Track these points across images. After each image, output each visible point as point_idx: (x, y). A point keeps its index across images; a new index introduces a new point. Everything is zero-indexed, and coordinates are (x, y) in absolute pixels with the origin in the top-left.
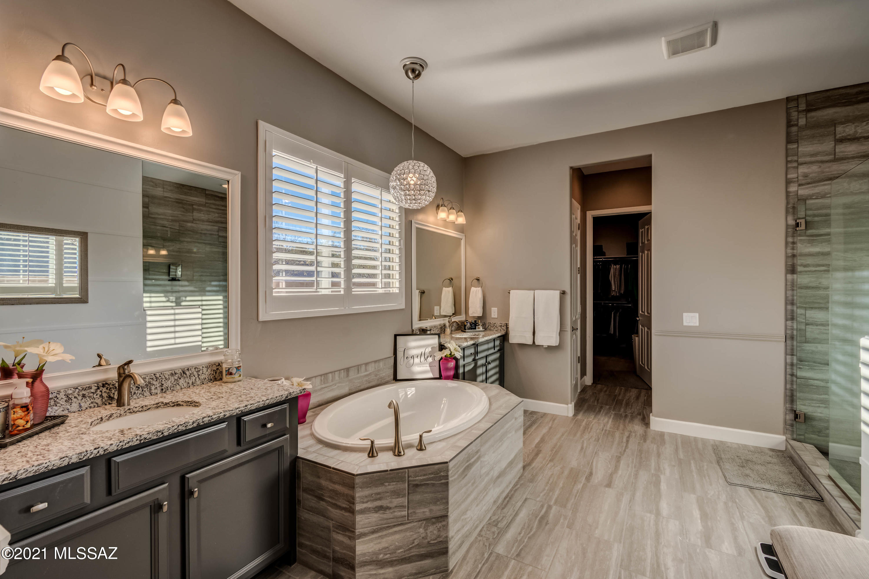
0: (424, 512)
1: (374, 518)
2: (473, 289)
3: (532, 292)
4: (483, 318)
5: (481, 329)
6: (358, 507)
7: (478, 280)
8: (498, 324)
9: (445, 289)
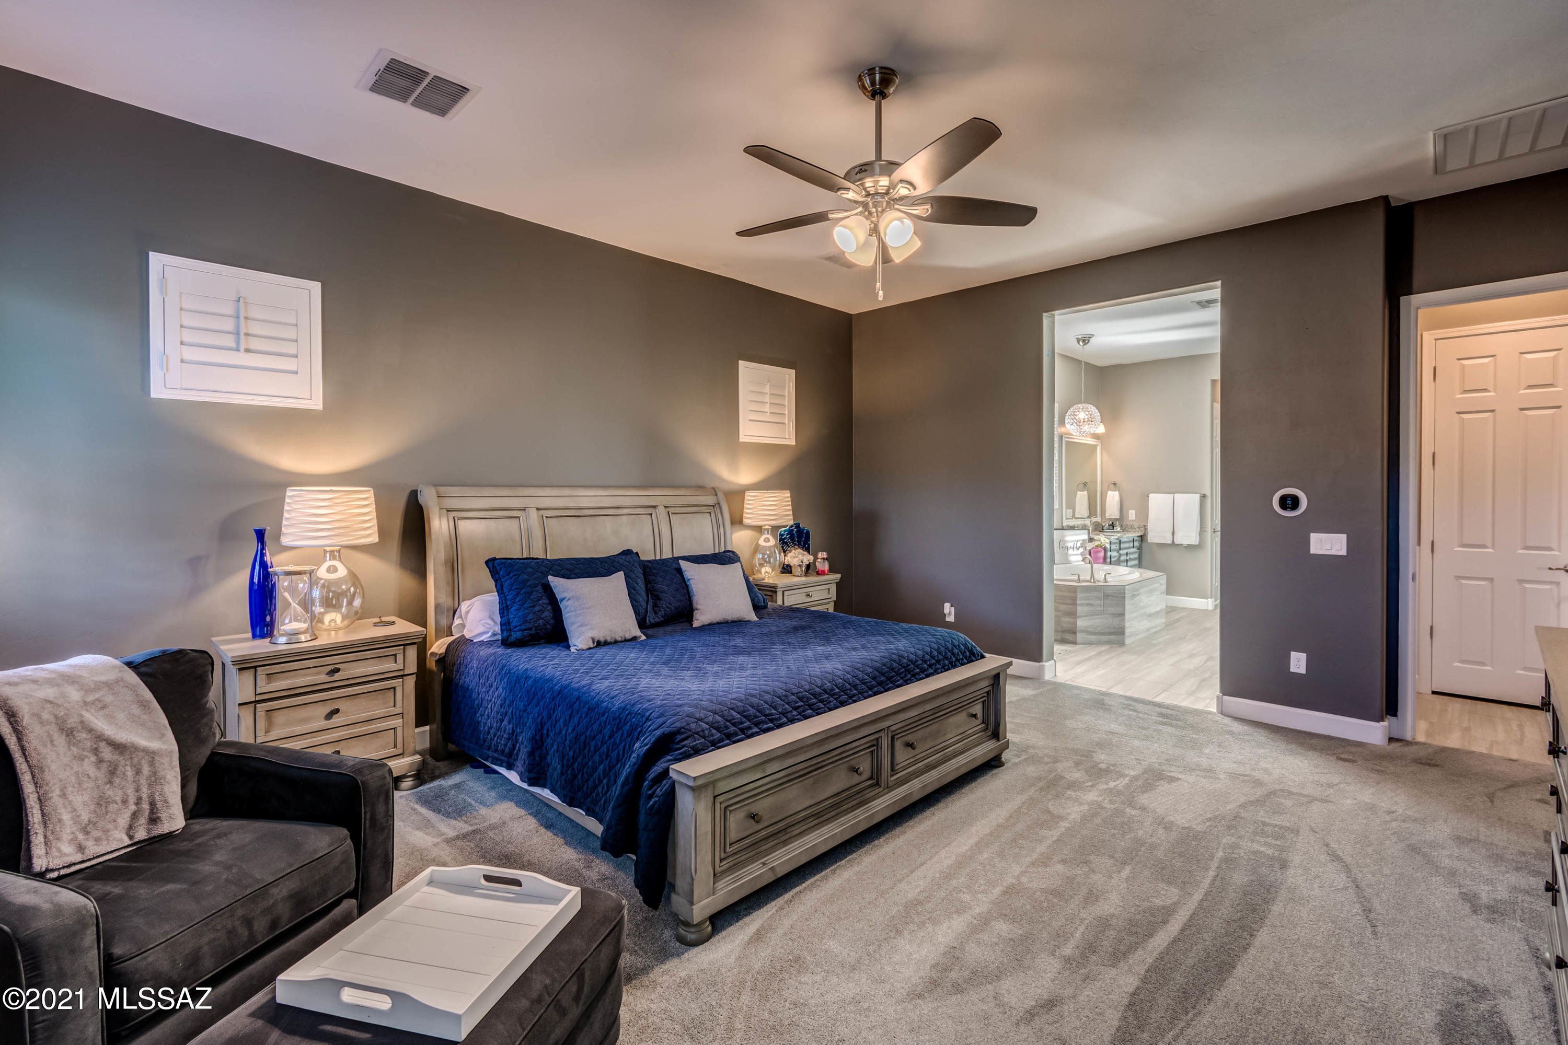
0: (1112, 610)
1: (1086, 609)
2: (1110, 493)
3: (1172, 495)
4: (1121, 519)
5: (1119, 529)
6: (1078, 602)
7: (1115, 484)
8: (1136, 525)
9: (1079, 493)
